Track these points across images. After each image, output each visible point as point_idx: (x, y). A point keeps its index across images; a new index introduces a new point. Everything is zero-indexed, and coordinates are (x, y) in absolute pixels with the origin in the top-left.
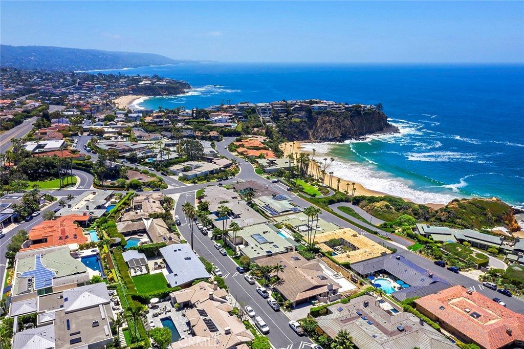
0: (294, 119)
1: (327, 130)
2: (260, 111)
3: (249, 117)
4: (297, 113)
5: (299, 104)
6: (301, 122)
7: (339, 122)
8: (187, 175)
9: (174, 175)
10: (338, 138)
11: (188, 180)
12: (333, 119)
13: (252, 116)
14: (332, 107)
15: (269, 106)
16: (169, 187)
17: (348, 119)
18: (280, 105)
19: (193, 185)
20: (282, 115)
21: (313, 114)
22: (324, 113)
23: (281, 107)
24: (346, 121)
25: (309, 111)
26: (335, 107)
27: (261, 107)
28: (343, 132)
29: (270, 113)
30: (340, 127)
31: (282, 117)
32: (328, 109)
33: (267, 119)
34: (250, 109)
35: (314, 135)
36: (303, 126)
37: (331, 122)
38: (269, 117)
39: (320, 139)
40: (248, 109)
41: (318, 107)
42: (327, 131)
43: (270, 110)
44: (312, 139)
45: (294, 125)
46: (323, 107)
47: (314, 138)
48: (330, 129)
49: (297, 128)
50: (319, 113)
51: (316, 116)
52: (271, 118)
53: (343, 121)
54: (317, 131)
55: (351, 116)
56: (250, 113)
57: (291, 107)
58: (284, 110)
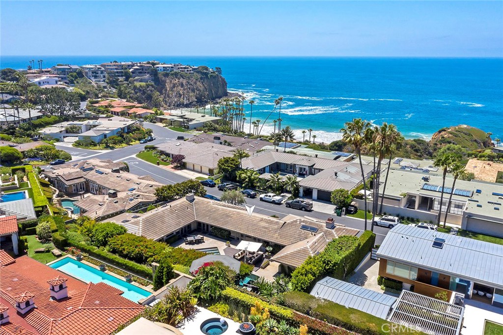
0: (138, 84)
1: (180, 94)
2: (90, 74)
3: (75, 82)
4: (138, 76)
5: (139, 65)
6: (148, 86)
7: (192, 85)
8: (89, 137)
9: (58, 141)
10: (194, 103)
11: (95, 145)
12: (184, 82)
13: (80, 81)
14: (179, 68)
15: (100, 68)
16: (74, 158)
17: (199, 81)
18: (114, 67)
19: (109, 151)
20: (121, 79)
21: (160, 76)
22: (172, 74)
23: (116, 69)
24: (198, 83)
25: (154, 73)
26: (181, 68)
27: (90, 68)
28: (198, 96)
29: (104, 77)
30: (193, 91)
31: (121, 81)
32: (175, 70)
33: (103, 84)
34: (75, 72)
35: (166, 101)
36: (151, 91)
37: (182, 85)
38: (104, 81)
39: (174, 106)
40: (71, 72)
41: (164, 67)
42: (180, 96)
43: (102, 72)
44: (165, 106)
45: (140, 90)
46: (169, 67)
47: (166, 104)
48: (183, 93)
49: (144, 93)
50: (166, 75)
51: (164, 78)
52: (107, 83)
53: (195, 83)
54: (168, 96)
55: (201, 78)
56: (76, 78)
57: (130, 69)
58: (122, 72)
